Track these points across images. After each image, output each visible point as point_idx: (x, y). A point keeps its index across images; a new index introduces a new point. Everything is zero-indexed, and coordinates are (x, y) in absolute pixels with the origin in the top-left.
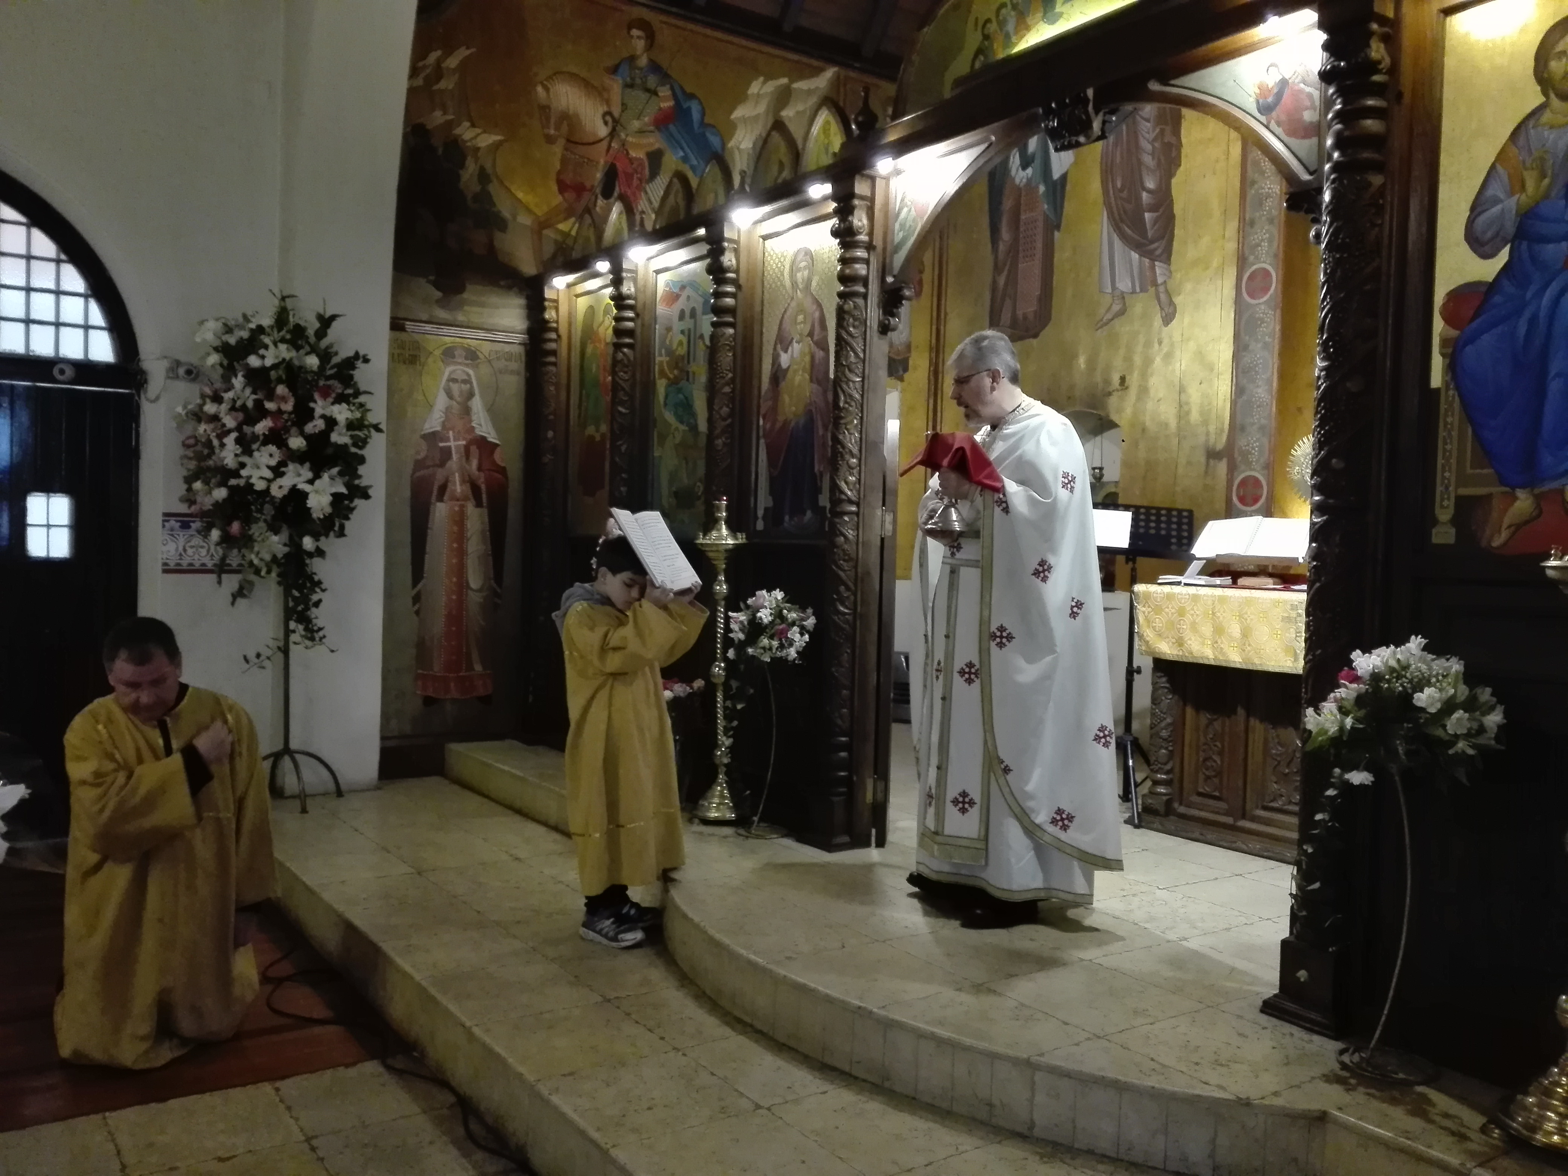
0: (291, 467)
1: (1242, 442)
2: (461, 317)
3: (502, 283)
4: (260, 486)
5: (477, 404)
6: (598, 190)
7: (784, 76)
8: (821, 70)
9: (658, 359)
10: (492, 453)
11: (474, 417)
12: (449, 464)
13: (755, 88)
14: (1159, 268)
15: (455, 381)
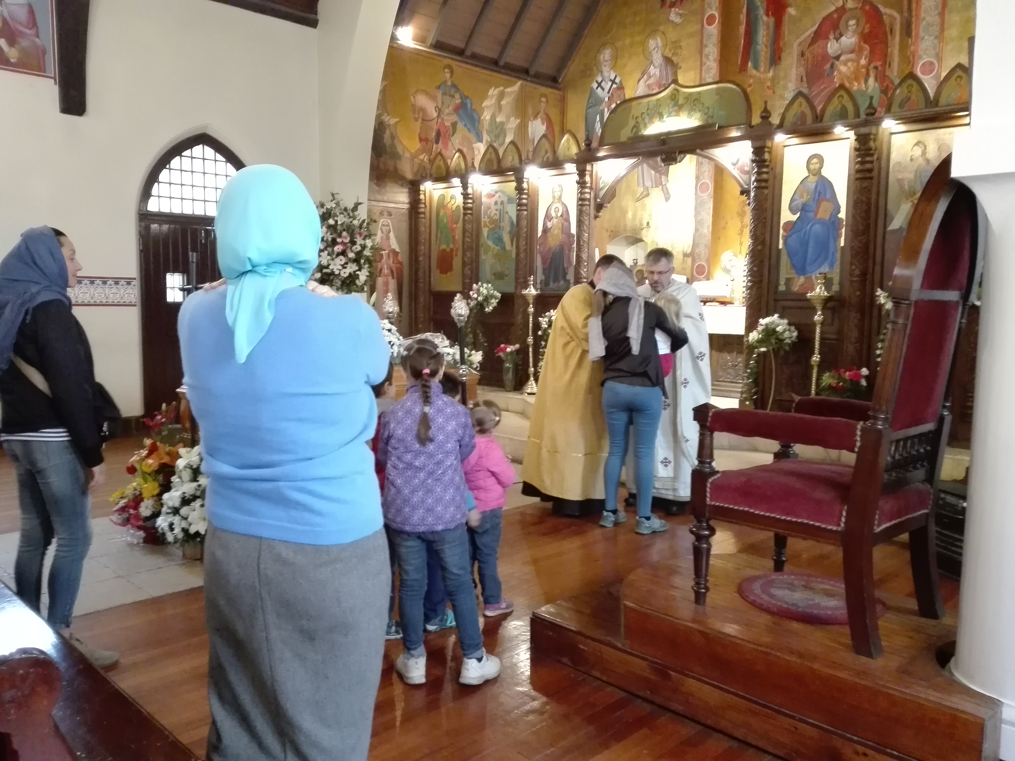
0: (350, 265)
1: (697, 251)
2: (385, 198)
3: (400, 182)
4: (337, 272)
5: (392, 235)
6: (434, 140)
7: (501, 86)
8: (516, 83)
9: (483, 220)
10: (397, 256)
11: (391, 241)
12: (383, 261)
13: (491, 92)
14: (663, 177)
15: (384, 225)
